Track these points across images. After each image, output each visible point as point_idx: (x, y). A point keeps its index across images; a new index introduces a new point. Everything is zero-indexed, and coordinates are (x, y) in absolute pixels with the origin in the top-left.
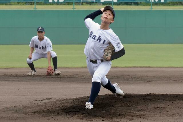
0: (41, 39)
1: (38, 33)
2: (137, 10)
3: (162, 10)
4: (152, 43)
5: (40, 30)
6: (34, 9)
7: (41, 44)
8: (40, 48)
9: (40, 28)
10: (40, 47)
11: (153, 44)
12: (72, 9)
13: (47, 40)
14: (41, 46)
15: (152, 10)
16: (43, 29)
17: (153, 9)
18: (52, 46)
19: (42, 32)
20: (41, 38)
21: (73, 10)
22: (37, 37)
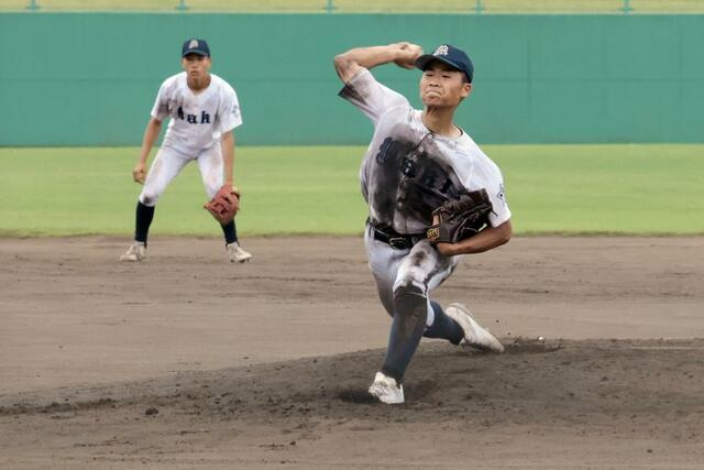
0: (198, 85)
1: (185, 60)
2: (569, 13)
3: (665, 12)
4: (627, 141)
5: (195, 48)
6: (176, 8)
7: (198, 103)
8: (192, 119)
9: (194, 44)
10: (195, 117)
11: (632, 146)
12: (325, 8)
13: (221, 88)
14: (197, 113)
15: (631, 13)
16: (203, 47)
17: (631, 9)
18: (238, 111)
19: (200, 57)
20: (196, 81)
21: (325, 12)
22: (183, 76)
